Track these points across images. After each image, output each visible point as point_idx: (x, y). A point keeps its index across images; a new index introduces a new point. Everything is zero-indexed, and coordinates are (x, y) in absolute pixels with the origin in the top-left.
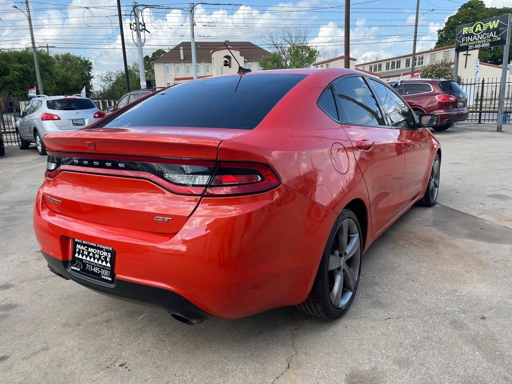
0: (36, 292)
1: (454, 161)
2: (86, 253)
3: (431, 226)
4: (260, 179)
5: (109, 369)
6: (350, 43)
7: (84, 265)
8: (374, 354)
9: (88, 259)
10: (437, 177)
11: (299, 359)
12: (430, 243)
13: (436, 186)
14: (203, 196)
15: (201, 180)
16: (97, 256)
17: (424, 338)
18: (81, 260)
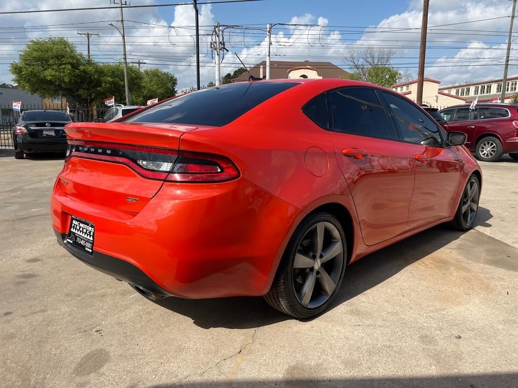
0: (57, 267)
2: (78, 228)
3: (454, 249)
4: (219, 170)
5: (86, 332)
6: (425, 65)
7: (76, 237)
8: (326, 353)
9: (79, 233)
10: (475, 200)
11: (253, 348)
12: (442, 265)
13: (472, 210)
14: (165, 181)
15: (166, 167)
16: (85, 231)
17: (385, 346)
18: (74, 233)
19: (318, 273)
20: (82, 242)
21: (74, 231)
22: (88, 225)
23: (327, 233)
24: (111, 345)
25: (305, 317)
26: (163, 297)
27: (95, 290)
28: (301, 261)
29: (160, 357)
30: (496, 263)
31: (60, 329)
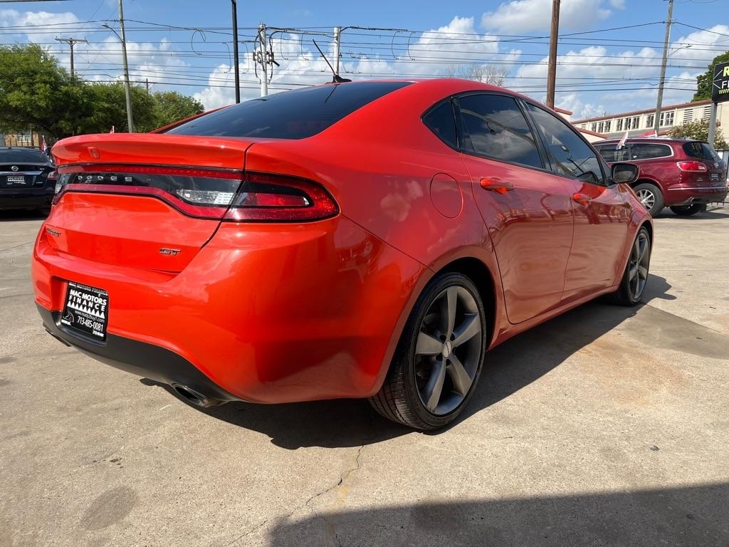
0: (41, 369)
1: (691, 253)
2: (79, 301)
3: (623, 330)
4: (307, 203)
5: (95, 463)
7: (76, 316)
9: (81, 309)
10: (645, 264)
11: (359, 475)
12: (611, 351)
13: (641, 277)
14: (222, 220)
15: (223, 198)
16: (91, 305)
17: (554, 465)
18: (73, 310)
19: (448, 362)
20: (88, 323)
21: (73, 306)
22: (96, 295)
23: (461, 303)
24: (138, 481)
25: (431, 428)
26: (221, 402)
27: (105, 401)
28: (427, 344)
29: (218, 495)
30: (683, 347)
31: (56, 458)
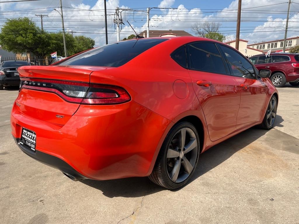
0: (18, 158)
1: (297, 104)
2: (26, 135)
3: (263, 141)
4: (117, 96)
5: (33, 202)
6: (240, 32)
7: (25, 141)
8: (189, 213)
9: (27, 138)
10: (275, 111)
11: (141, 210)
12: (257, 151)
13: (273, 117)
14: (81, 104)
15: (82, 94)
16: (30, 137)
17: (226, 207)
18: (24, 138)
19: (182, 160)
20: (29, 144)
22: (32, 133)
23: (188, 136)
24: (49, 211)
25: (174, 189)
26: (83, 179)
27: (41, 173)
28: (172, 153)
29: (81, 219)
30: (289, 149)
31: (18, 199)
